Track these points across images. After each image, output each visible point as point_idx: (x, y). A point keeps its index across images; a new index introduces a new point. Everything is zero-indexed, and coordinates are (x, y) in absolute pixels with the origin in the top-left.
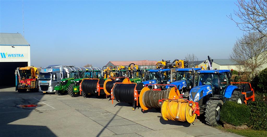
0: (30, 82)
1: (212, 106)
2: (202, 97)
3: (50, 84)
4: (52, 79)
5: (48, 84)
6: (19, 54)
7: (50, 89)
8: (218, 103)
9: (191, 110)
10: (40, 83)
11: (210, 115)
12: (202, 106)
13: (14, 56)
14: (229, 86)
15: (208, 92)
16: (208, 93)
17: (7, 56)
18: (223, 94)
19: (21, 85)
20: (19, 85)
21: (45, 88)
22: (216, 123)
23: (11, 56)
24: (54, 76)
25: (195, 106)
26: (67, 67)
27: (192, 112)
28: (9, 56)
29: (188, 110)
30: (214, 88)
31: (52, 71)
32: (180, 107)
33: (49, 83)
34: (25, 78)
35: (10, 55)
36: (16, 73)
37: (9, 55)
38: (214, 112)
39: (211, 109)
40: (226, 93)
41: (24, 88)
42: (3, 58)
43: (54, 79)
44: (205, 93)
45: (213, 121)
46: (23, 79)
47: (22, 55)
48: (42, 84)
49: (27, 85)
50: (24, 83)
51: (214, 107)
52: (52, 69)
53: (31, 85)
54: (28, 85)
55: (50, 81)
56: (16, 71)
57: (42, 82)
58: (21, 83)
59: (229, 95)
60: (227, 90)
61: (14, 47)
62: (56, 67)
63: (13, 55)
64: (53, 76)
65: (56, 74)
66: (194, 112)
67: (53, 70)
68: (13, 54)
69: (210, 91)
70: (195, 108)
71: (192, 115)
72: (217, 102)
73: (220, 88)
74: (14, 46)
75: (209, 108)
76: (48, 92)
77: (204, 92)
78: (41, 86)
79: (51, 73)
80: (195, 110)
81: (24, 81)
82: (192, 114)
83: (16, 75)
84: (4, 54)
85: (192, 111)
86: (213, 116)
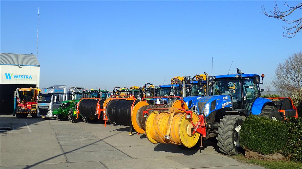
0: (31, 105)
1: (228, 122)
3: (50, 107)
4: (53, 102)
5: (47, 108)
6: (27, 76)
7: (50, 114)
8: (237, 119)
9: (190, 126)
10: (39, 106)
11: (224, 137)
13: (21, 77)
14: (258, 98)
15: (224, 104)
16: (224, 105)
17: (12, 77)
19: (20, 109)
20: (18, 109)
21: (44, 111)
22: (234, 150)
23: (17, 78)
24: (56, 98)
25: (198, 120)
26: (74, 88)
27: (192, 130)
28: (15, 78)
29: (186, 125)
31: (54, 91)
32: (172, 120)
33: (48, 106)
34: (25, 101)
35: (16, 76)
36: (15, 95)
37: (16, 77)
38: (231, 133)
39: (227, 128)
40: (254, 108)
41: (23, 112)
42: (8, 79)
43: (55, 101)
45: (230, 146)
46: (23, 102)
48: (40, 108)
49: (26, 109)
50: (24, 107)
51: (230, 124)
52: (53, 89)
53: (31, 109)
54: (28, 109)
55: (51, 104)
56: (15, 92)
57: (41, 105)
58: (20, 107)
61: (21, 68)
62: (59, 87)
63: (19, 77)
64: (54, 98)
65: (58, 95)
66: (195, 130)
67: (55, 90)
68: (19, 76)
69: (228, 103)
71: (193, 135)
72: (237, 117)
73: (243, 99)
74: (21, 66)
75: (223, 126)
76: (48, 117)
77: (217, 104)
78: (40, 109)
79: (52, 94)
80: (197, 127)
81: (23, 104)
82: (192, 133)
83: (15, 97)
84: (9, 74)
85: (193, 127)
86: (229, 139)
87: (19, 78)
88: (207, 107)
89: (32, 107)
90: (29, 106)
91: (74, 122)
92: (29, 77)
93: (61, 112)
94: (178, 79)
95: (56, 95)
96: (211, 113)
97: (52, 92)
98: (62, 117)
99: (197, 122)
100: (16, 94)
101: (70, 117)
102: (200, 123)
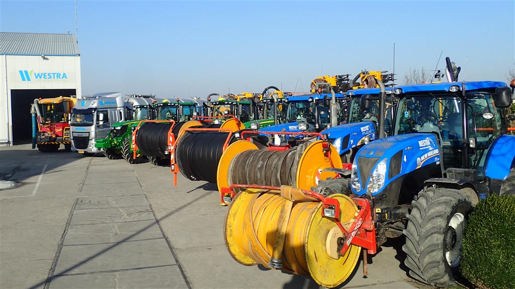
0: (61, 130)
1: (433, 211)
2: (395, 177)
3: (93, 135)
4: (97, 123)
5: (87, 135)
6: (57, 74)
7: (92, 147)
8: (454, 202)
9: (335, 232)
10: (73, 132)
11: (422, 248)
12: (399, 208)
13: (47, 77)
14: (501, 136)
15: (423, 158)
16: (421, 161)
17: (32, 77)
18: (482, 164)
19: (43, 137)
20: (39, 137)
21: (83, 142)
22: (446, 278)
23: (40, 77)
24: (101, 116)
25: (356, 214)
26: (136, 96)
27: (341, 243)
28: (37, 78)
29: (323, 232)
30: (448, 143)
31: (98, 104)
32: (287, 219)
33: (89, 133)
34: (52, 122)
35: (38, 74)
36: (32, 111)
37: (38, 76)
38: (438, 238)
39: (429, 226)
40: (491, 162)
41: (48, 142)
42: (25, 80)
43: (101, 123)
44: (410, 165)
45: (436, 271)
46: (47, 124)
47: (64, 74)
48: (76, 135)
49: (54, 136)
50: (49, 133)
51: (437, 216)
52: (96, 101)
53: (63, 136)
54: (57, 136)
55: (93, 128)
56: (33, 106)
57: (76, 129)
58: (44, 132)
59: (503, 166)
60: (494, 152)
61: (47, 59)
62: (108, 96)
63: (44, 76)
64: (98, 116)
65: (107, 111)
66: (348, 242)
67: (100, 103)
68: (44, 74)
69: (430, 154)
70: (354, 223)
71: (339, 256)
72: (452, 196)
73: (468, 144)
74: (46, 57)
75: (420, 221)
76: (89, 152)
77: (405, 160)
78: (75, 138)
79: (95, 109)
80: (353, 234)
81: (48, 127)
82: (339, 250)
83: (33, 115)
84: (26, 72)
85: (342, 236)
86: (434, 253)
87: (44, 78)
88: (382, 169)
89: (64, 132)
90: (59, 130)
91: (133, 163)
92: (61, 76)
93: (111, 142)
94: (325, 81)
95: (102, 112)
96: (391, 184)
97: (95, 106)
98: (114, 153)
99: (352, 220)
100: (35, 110)
101: (126, 155)
102: (360, 223)
